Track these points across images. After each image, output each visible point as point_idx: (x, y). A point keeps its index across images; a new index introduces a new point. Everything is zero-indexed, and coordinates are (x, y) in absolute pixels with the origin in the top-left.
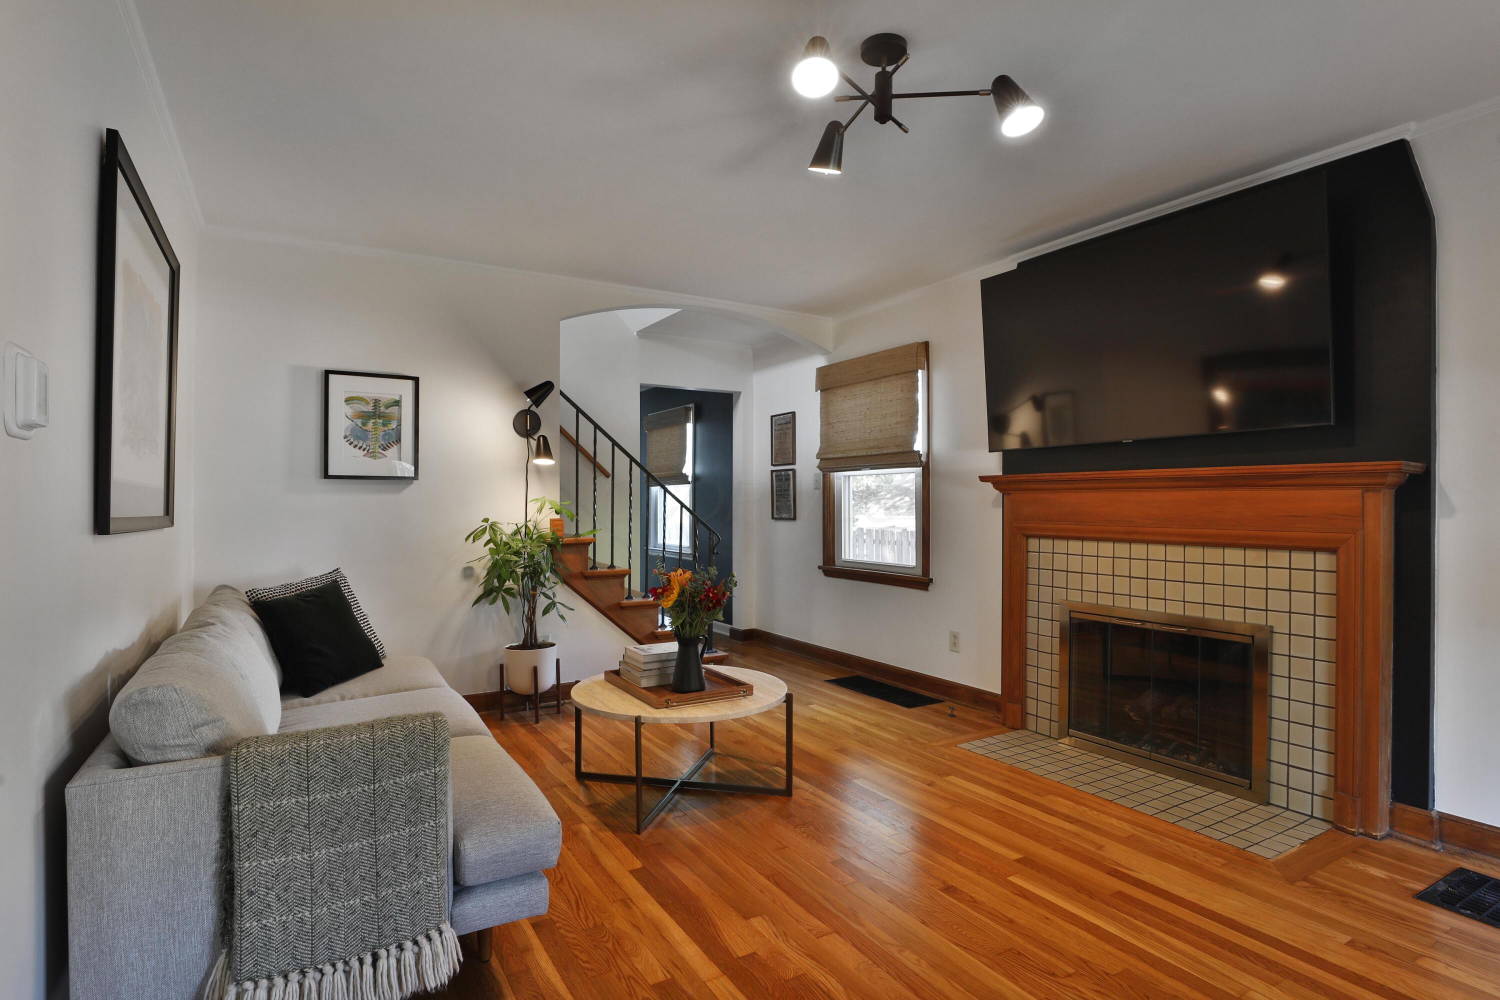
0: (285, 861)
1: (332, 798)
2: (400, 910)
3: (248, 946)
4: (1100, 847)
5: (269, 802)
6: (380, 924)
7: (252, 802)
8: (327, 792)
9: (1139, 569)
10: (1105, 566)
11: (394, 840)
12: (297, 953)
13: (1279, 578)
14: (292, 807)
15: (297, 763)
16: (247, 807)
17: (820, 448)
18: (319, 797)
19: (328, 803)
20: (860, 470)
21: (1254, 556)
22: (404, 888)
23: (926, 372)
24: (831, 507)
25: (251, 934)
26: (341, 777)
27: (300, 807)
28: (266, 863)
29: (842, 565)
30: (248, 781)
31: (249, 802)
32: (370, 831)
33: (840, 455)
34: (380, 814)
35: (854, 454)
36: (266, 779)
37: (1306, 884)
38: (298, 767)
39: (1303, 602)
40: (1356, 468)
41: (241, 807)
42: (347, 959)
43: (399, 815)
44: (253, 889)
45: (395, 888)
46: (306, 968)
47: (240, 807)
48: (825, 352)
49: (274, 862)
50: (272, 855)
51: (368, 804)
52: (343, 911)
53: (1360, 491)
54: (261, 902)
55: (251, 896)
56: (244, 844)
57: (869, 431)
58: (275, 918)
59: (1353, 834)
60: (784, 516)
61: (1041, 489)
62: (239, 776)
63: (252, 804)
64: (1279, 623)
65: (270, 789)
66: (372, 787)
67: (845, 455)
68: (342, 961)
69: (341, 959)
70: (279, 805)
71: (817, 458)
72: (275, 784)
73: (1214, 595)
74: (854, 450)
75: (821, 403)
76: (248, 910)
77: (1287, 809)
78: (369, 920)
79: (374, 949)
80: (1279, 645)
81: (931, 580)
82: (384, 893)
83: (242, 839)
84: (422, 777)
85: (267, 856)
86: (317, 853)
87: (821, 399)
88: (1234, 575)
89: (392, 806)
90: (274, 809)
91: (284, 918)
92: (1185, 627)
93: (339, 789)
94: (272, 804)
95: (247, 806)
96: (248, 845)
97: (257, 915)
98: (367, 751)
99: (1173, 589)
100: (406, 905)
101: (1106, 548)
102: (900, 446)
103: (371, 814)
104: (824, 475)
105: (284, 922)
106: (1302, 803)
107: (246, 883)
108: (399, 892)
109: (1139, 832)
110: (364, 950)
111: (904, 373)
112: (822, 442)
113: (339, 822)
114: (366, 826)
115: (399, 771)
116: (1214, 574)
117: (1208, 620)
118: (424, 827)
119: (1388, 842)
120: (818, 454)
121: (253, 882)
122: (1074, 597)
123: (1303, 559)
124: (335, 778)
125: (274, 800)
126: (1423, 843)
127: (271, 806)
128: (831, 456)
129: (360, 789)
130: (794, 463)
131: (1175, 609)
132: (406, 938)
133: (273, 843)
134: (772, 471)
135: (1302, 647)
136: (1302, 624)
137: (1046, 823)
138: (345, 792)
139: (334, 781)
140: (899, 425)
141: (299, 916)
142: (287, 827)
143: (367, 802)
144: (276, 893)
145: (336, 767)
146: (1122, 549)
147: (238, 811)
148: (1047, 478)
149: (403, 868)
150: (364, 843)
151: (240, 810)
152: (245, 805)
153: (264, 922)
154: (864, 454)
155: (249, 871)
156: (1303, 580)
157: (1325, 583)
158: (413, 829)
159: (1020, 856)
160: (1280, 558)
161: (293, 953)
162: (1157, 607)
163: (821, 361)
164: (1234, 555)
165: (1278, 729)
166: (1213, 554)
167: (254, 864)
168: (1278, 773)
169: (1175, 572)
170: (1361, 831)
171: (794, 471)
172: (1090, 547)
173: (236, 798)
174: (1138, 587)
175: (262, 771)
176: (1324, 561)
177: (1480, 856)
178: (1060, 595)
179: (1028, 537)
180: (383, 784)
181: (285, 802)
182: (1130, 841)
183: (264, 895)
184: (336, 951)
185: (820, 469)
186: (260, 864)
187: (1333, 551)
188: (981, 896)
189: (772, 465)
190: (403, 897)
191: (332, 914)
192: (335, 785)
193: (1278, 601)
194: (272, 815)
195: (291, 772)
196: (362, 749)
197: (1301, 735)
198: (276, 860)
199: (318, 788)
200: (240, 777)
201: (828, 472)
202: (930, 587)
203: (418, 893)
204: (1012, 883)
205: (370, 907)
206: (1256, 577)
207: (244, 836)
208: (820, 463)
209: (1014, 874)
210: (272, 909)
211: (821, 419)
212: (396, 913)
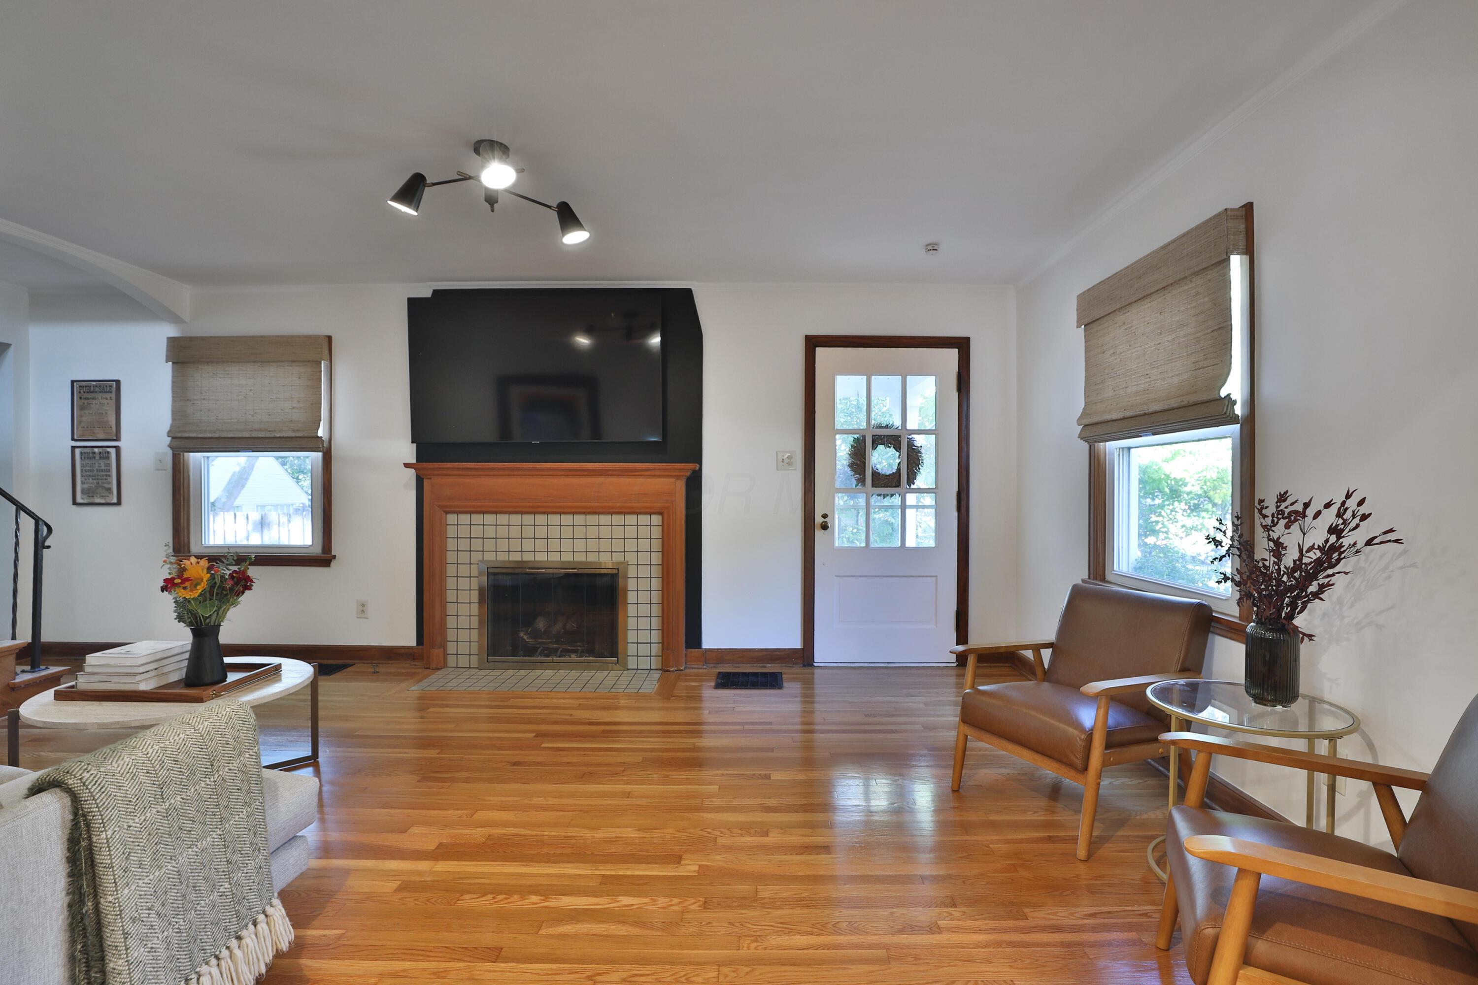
0: (159, 876)
1: (183, 799)
2: (250, 889)
3: (139, 976)
4: (571, 715)
5: (134, 820)
6: (237, 908)
7: (119, 824)
8: (178, 794)
9: (541, 532)
10: (515, 532)
11: (236, 825)
12: (180, 964)
13: (631, 532)
14: (155, 818)
15: (148, 773)
16: (115, 831)
17: (172, 426)
18: (173, 801)
19: (181, 806)
20: (238, 452)
21: (617, 519)
22: (249, 867)
23: (328, 363)
24: (185, 490)
25: (141, 962)
26: (187, 777)
27: (161, 816)
28: (143, 883)
29: (204, 551)
30: (109, 803)
31: (116, 826)
32: (217, 822)
33: (209, 435)
34: (223, 803)
35: (231, 435)
36: (125, 797)
37: (674, 698)
38: (149, 777)
39: (644, 545)
40: (676, 467)
41: (110, 833)
42: (218, 953)
43: (237, 799)
44: (136, 915)
45: (243, 870)
46: (189, 975)
47: (108, 833)
48: (174, 318)
49: (150, 880)
50: (147, 873)
51: (212, 797)
52: (206, 909)
53: (674, 480)
54: (145, 925)
55: (135, 923)
56: (120, 870)
57: (252, 413)
58: (158, 937)
59: (673, 671)
60: (97, 500)
61: (462, 475)
62: (98, 801)
63: (119, 826)
64: (631, 558)
65: (131, 805)
66: (212, 779)
67: (217, 435)
68: (213, 957)
69: (212, 955)
70: (145, 820)
71: (169, 436)
72: (135, 799)
73: (592, 545)
74: (231, 431)
75: (173, 377)
76: (134, 939)
77: (637, 669)
78: (227, 909)
79: (237, 933)
80: (632, 572)
81: (334, 557)
82: (235, 879)
83: (117, 866)
84: (249, 758)
85: (143, 876)
86: (180, 858)
87: (173, 371)
88: (605, 532)
89: (231, 792)
90: (141, 824)
91: (166, 933)
92: (575, 569)
93: (187, 789)
94: (137, 820)
95: (115, 829)
96: (124, 870)
97: (143, 940)
98: (201, 745)
99: (566, 545)
100: (253, 882)
101: (516, 519)
102: (297, 430)
103: (216, 806)
104: (174, 455)
105: (166, 937)
106: (645, 663)
107: (127, 911)
108: (247, 873)
109: (582, 702)
110: (229, 938)
111: (303, 361)
112: (174, 419)
113: (193, 821)
114: (213, 818)
115: (231, 757)
116: (592, 532)
117: (591, 563)
118: (256, 805)
119: (687, 671)
120: (169, 432)
121: (134, 907)
122: (490, 557)
123: (644, 519)
124: (182, 778)
125: (138, 815)
126: (700, 667)
127: (137, 823)
128: (187, 435)
129: (203, 784)
130: (118, 439)
131: (567, 557)
132: (258, 913)
133: (147, 861)
134: (73, 448)
135: (644, 571)
136: (644, 558)
137: (528, 714)
138: (193, 790)
139: (181, 782)
140: (296, 410)
141: (177, 926)
142: (156, 839)
143: (211, 795)
144: (156, 911)
145: (180, 768)
146: (528, 519)
147: (106, 838)
148: (471, 466)
149: (247, 849)
150: (214, 836)
151: (109, 836)
152: (113, 829)
153: (149, 946)
154: (248, 435)
155: (129, 898)
156: (644, 532)
157: (657, 532)
158: (249, 809)
159: (534, 734)
160: (631, 519)
161: (177, 966)
162: (554, 557)
163: (171, 331)
164: (605, 519)
165: (632, 623)
166: (592, 519)
167: (133, 888)
168: (631, 649)
169: (567, 532)
170: (676, 669)
171: (118, 449)
172: (503, 519)
173: (102, 825)
174: (541, 545)
175: (120, 789)
176: (656, 519)
177: (721, 665)
178: (477, 557)
179: (447, 513)
180: (221, 773)
181: (148, 815)
182: (580, 707)
183: (146, 917)
184: (206, 950)
185: (171, 448)
186: (138, 886)
187: (661, 514)
188: (540, 759)
189: (73, 439)
190: (250, 876)
191: (199, 914)
192: (184, 786)
193: (631, 545)
194: (140, 831)
195: (144, 783)
196: (196, 744)
197: (644, 623)
198: (151, 877)
199: (171, 793)
200: (100, 802)
201: (182, 451)
202: (332, 564)
203: (260, 868)
204: (544, 747)
205: (227, 896)
206: (618, 532)
207: (119, 863)
208: (171, 441)
209: (543, 743)
210: (154, 929)
211: (173, 392)
212: (247, 893)
